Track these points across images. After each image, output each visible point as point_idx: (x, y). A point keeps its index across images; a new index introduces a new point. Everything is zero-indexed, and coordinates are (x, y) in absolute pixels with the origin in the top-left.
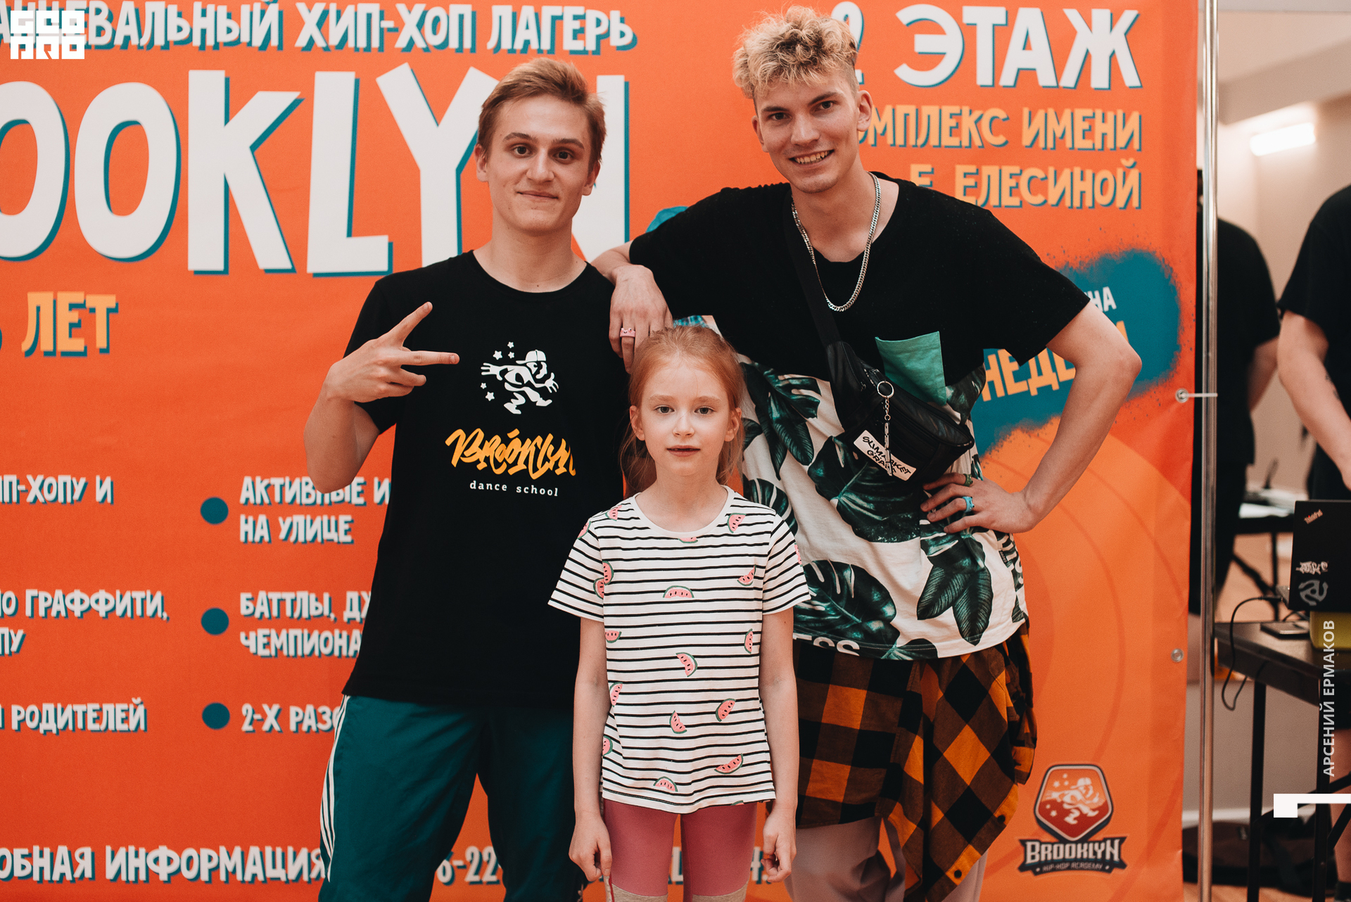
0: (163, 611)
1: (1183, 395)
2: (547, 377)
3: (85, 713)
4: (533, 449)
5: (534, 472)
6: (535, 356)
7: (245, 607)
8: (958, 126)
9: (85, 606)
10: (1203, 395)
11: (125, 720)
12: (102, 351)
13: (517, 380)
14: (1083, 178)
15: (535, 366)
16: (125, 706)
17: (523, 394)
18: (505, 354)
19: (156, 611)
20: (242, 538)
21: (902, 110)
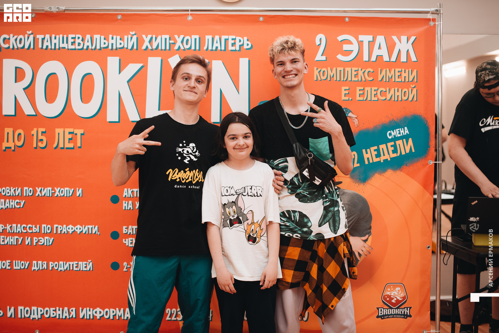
0: (98, 232)
1: (431, 162)
2: (196, 152)
3: (73, 265)
4: (193, 174)
5: (193, 181)
6: (192, 145)
7: (125, 231)
8: (357, 74)
9: (73, 230)
10: (437, 162)
11: (86, 267)
12: (79, 147)
13: (187, 153)
14: (398, 91)
15: (192, 148)
16: (86, 263)
17: (189, 157)
18: (183, 145)
19: (96, 232)
20: (124, 208)
21: (339, 69)
